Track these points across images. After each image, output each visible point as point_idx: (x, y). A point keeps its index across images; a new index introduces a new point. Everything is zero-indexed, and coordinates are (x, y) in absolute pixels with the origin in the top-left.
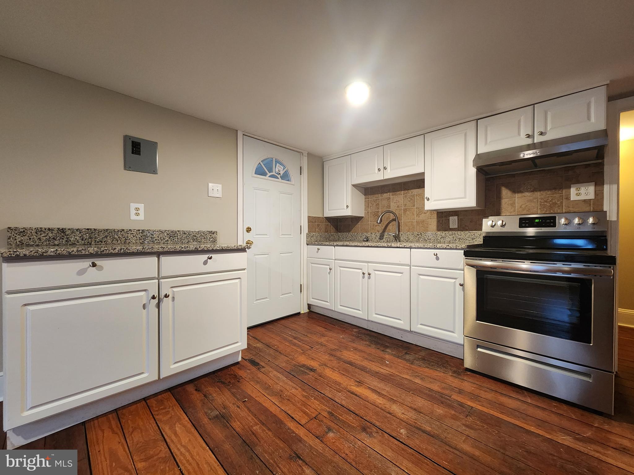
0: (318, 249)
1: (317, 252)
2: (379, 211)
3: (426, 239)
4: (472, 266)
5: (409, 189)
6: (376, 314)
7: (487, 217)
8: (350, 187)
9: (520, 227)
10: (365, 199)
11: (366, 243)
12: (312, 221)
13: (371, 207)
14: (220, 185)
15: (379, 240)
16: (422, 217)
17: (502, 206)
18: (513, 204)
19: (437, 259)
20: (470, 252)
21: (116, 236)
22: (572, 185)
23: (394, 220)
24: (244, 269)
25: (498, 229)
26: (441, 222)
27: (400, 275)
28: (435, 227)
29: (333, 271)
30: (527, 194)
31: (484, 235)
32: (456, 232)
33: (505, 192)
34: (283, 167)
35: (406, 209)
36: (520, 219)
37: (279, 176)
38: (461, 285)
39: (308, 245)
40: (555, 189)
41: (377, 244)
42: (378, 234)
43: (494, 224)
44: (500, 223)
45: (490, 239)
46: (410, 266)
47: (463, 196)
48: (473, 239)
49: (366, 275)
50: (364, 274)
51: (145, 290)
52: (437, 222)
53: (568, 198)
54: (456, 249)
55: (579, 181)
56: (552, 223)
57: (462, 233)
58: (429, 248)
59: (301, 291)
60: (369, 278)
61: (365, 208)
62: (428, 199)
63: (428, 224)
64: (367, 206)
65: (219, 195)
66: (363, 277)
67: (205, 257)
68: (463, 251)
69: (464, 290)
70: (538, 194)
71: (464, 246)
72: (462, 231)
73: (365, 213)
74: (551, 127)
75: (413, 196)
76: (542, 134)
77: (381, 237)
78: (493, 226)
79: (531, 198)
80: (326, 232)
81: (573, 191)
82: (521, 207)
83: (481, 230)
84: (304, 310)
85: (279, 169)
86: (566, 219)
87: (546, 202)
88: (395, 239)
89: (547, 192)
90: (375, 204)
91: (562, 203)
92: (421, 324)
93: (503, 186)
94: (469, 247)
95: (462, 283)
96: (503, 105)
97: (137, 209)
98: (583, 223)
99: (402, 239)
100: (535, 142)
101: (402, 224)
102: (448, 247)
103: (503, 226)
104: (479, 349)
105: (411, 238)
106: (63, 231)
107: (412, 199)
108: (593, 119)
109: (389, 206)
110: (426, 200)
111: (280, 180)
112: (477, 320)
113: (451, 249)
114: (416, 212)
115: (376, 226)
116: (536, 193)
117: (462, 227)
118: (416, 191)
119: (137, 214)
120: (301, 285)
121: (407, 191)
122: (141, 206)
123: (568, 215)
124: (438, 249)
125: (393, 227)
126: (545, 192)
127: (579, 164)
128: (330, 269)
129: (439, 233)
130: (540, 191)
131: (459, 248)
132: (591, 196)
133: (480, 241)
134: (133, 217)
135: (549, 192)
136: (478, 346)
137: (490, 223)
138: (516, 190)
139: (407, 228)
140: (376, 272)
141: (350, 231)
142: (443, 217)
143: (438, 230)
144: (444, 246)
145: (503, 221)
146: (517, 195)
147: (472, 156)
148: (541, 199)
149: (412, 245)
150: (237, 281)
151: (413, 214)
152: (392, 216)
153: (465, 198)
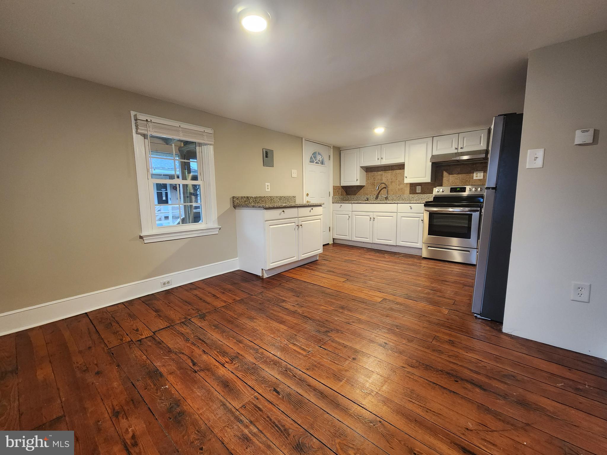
0: (341, 206)
1: (340, 207)
2: (375, 182)
3: (404, 199)
4: (428, 211)
5: (394, 170)
6: (377, 239)
7: (435, 187)
8: (359, 168)
9: (450, 192)
10: (366, 174)
11: (367, 201)
12: (335, 188)
13: (370, 179)
14: (296, 171)
15: (375, 200)
16: (402, 186)
17: (443, 181)
18: (448, 180)
19: (411, 208)
20: (427, 204)
21: (263, 200)
22: (475, 172)
23: (385, 188)
24: (321, 215)
25: (440, 193)
26: (412, 189)
27: (392, 217)
28: (409, 192)
29: (350, 218)
30: (455, 175)
31: (434, 196)
32: (420, 195)
33: (445, 174)
34: (321, 156)
35: (392, 181)
36: (451, 188)
37: (319, 162)
38: (422, 220)
39: (333, 203)
40: (467, 173)
41: (374, 202)
42: (375, 196)
43: (443, 190)
44: (441, 190)
45: (437, 199)
46: (397, 213)
47: (425, 176)
48: (428, 198)
49: (372, 219)
50: (371, 218)
51: (294, 223)
52: (410, 189)
53: (473, 178)
54: (420, 203)
55: (477, 170)
56: (464, 190)
57: (423, 195)
58: (407, 203)
59: (330, 231)
60: (374, 220)
61: (366, 181)
62: (406, 177)
63: (404, 190)
64: (368, 179)
65: (296, 176)
66: (370, 220)
67: (310, 208)
68: (424, 204)
69: (423, 223)
70: (460, 176)
71: (424, 202)
72: (423, 194)
73: (366, 183)
74: (465, 145)
75: (396, 174)
76: (461, 148)
77: (377, 198)
78: (438, 192)
79: (457, 177)
80: (341, 195)
81: (475, 174)
82: (452, 182)
83: (432, 193)
84: (331, 242)
85: (319, 157)
86: (475, 188)
87: (463, 179)
88: (386, 199)
89: (464, 174)
90: (373, 178)
91: (470, 180)
92: (402, 241)
93: (444, 170)
94: (426, 202)
95: (422, 219)
96: (444, 132)
97: (268, 186)
98: (476, 190)
99: (389, 199)
100: (459, 152)
101: (390, 191)
102: (416, 203)
103: (443, 192)
104: (429, 248)
105: (395, 198)
106: (248, 197)
107: (395, 176)
108: (482, 145)
109: (382, 180)
110: (405, 178)
111: (320, 164)
112: (428, 235)
113: (418, 203)
114: (398, 183)
115: (373, 191)
116: (459, 175)
117: (423, 192)
118: (398, 171)
119: (268, 188)
120: (330, 227)
121: (393, 171)
122: (269, 184)
123: (476, 187)
124: (411, 203)
125: (384, 192)
126: (463, 175)
127: (479, 162)
128: (349, 217)
129: (411, 195)
130: (461, 174)
131: (422, 203)
132: (482, 178)
133: (432, 199)
134: (267, 190)
135: (465, 175)
136: (428, 247)
137: (437, 190)
138: (450, 173)
139: (392, 193)
140: (378, 217)
141: (355, 195)
142: (413, 186)
143: (410, 194)
144: (415, 202)
145: (443, 189)
146: (451, 176)
147: (430, 156)
148: (462, 178)
149: (399, 202)
150: (319, 220)
151: (396, 185)
152: (383, 186)
153: (425, 177)
